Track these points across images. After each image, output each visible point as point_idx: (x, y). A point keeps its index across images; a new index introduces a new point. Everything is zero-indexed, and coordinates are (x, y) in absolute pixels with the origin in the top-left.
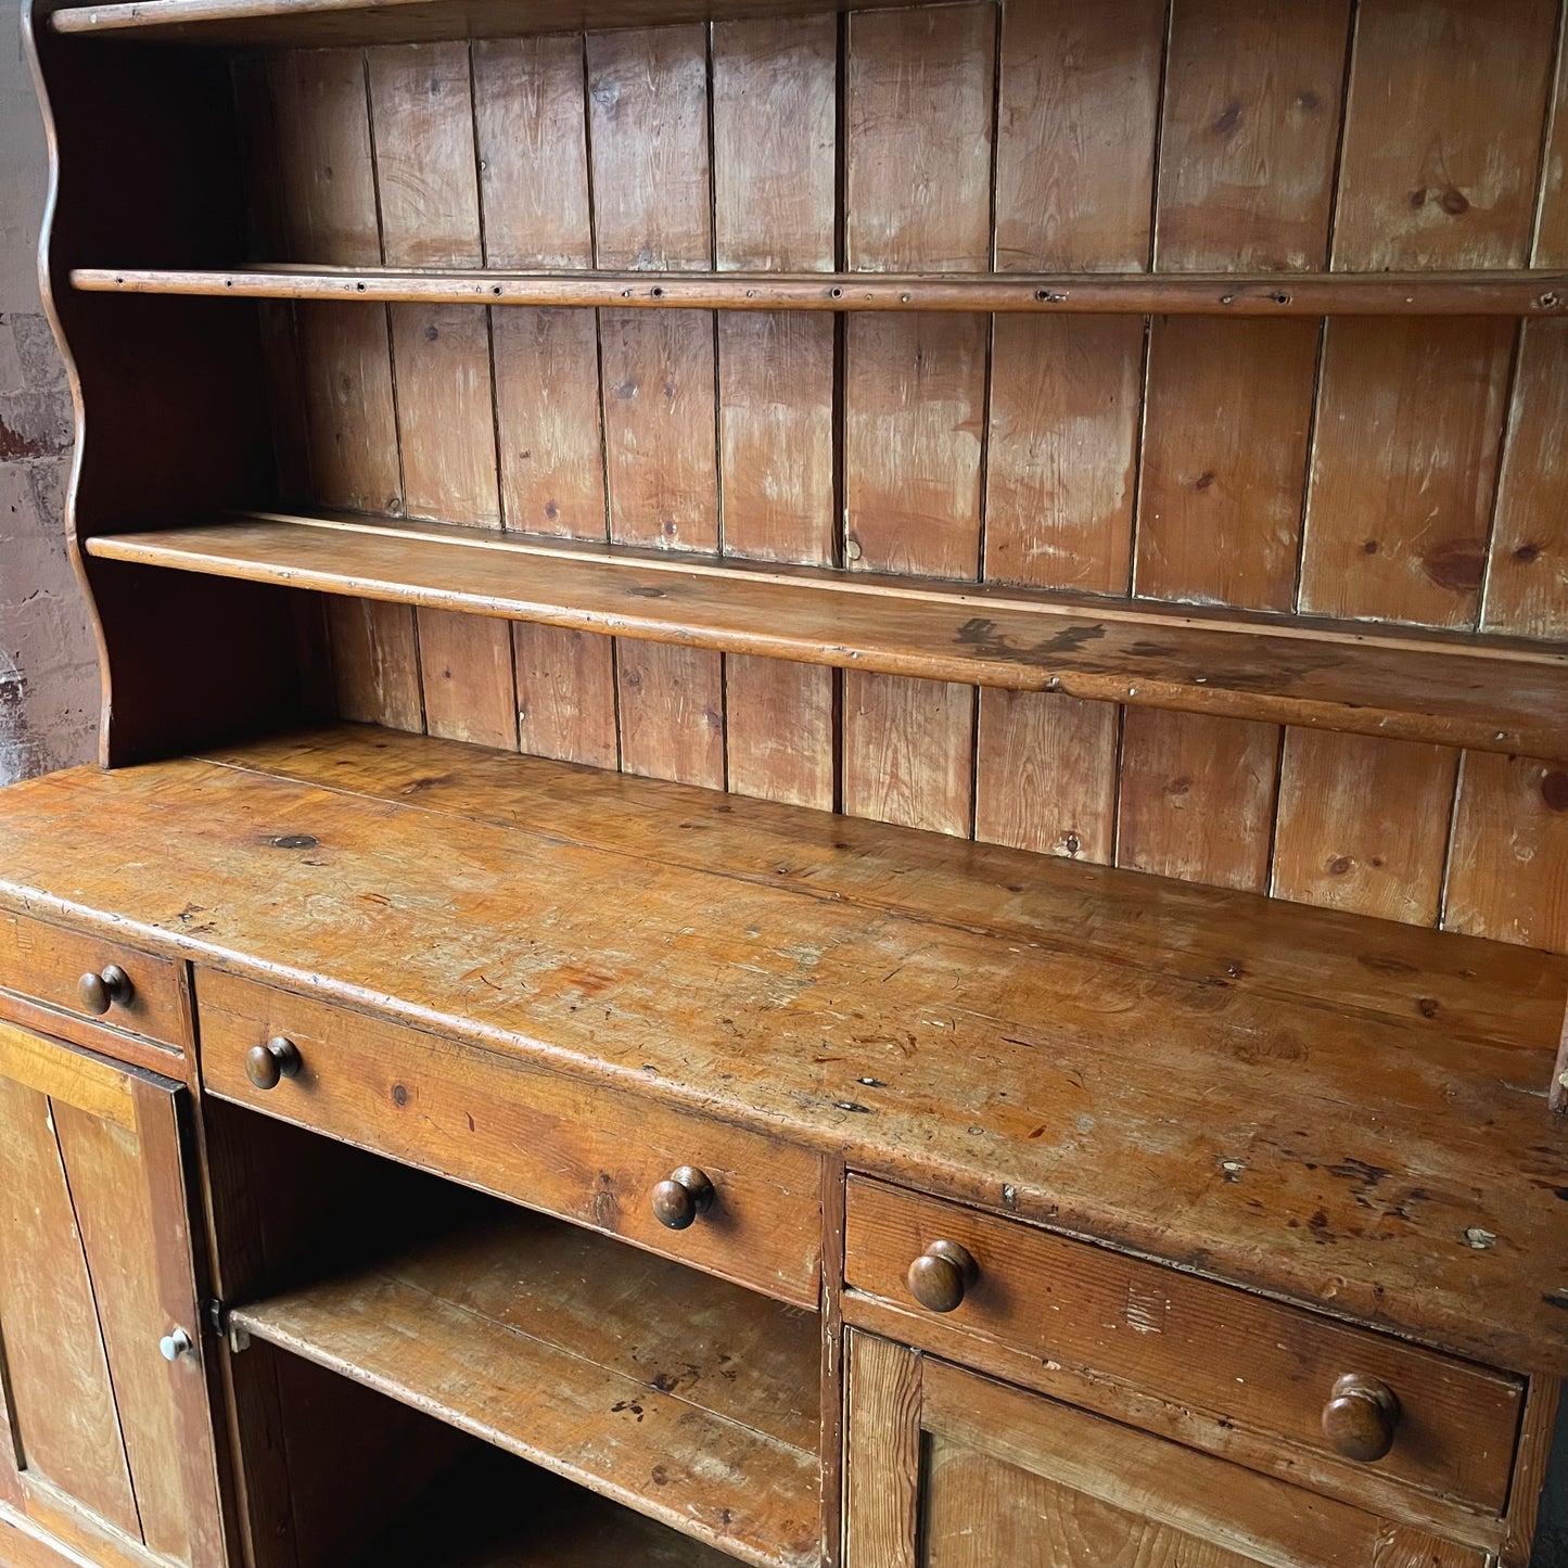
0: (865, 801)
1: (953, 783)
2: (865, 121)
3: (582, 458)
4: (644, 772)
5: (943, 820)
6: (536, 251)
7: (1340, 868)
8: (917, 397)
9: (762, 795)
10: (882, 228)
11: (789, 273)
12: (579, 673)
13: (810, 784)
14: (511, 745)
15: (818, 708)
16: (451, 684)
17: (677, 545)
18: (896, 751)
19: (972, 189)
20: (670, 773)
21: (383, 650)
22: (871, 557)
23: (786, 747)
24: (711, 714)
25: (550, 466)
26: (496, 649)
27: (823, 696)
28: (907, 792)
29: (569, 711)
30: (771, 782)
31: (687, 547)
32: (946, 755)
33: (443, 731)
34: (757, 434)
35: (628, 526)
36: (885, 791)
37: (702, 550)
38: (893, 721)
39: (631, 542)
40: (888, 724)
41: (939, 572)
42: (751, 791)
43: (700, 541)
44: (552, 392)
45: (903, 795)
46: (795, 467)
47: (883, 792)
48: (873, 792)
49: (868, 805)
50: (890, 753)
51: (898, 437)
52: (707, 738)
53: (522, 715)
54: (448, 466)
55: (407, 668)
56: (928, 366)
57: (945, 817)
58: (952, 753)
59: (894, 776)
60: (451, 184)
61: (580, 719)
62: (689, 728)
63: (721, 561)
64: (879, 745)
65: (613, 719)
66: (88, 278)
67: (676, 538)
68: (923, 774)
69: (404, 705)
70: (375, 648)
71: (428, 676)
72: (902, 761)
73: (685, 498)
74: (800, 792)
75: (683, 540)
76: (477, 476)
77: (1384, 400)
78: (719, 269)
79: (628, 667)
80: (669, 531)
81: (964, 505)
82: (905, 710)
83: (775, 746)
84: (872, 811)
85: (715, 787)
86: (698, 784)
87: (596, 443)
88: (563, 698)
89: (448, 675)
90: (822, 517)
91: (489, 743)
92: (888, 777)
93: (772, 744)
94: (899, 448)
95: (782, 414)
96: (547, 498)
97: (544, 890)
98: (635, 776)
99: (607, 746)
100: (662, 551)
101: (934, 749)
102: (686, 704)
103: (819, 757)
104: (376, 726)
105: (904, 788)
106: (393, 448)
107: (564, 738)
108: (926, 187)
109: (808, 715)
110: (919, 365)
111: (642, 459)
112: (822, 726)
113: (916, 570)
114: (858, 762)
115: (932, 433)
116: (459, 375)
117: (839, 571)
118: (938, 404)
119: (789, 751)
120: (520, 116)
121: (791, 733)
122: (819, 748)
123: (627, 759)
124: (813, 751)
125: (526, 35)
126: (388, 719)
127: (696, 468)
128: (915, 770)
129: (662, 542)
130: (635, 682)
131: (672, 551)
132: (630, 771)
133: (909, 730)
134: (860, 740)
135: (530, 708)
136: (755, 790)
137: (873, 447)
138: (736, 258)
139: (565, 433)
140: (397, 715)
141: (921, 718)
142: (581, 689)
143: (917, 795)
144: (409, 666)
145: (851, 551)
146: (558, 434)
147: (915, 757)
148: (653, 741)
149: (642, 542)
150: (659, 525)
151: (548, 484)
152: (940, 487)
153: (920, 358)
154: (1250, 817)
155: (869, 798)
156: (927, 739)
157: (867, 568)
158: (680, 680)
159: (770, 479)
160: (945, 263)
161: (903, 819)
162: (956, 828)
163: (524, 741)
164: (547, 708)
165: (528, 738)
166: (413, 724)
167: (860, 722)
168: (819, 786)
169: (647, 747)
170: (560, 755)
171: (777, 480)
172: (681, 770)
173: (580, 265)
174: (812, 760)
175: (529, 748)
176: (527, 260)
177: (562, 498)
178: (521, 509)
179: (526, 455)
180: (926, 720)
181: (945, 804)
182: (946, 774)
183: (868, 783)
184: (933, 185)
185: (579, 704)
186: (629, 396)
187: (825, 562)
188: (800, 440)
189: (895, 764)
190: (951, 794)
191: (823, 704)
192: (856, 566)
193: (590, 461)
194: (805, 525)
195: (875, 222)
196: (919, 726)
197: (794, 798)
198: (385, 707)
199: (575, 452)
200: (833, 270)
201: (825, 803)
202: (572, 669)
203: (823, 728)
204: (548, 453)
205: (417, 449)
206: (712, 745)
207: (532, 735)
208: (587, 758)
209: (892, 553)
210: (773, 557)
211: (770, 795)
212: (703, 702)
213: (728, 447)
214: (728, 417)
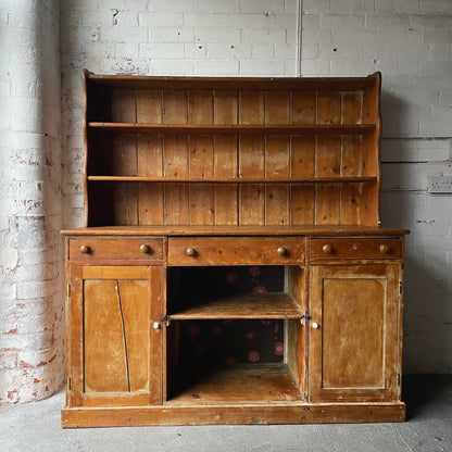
0: (244, 221)
1: (261, 215)
7: (325, 218)
8: (253, 150)
12: (181, 206)
15: (234, 205)
16: (147, 213)
18: (250, 211)
19: (261, 119)
21: (129, 208)
23: (228, 214)
24: (211, 210)
25: (176, 166)
26: (159, 204)
29: (178, 214)
30: (224, 221)
32: (259, 210)
33: (143, 223)
34: (222, 158)
40: (248, 206)
45: (252, 219)
46: (230, 163)
47: (248, 219)
48: (246, 219)
51: (249, 157)
52: (210, 215)
54: (150, 168)
55: (135, 211)
56: (255, 145)
57: (259, 222)
59: (250, 216)
61: (180, 215)
62: (206, 214)
64: (247, 211)
66: (93, 124)
69: (133, 219)
70: (126, 208)
71: (141, 212)
72: (251, 213)
73: (207, 170)
74: (231, 222)
77: (325, 148)
79: (193, 203)
80: (203, 176)
81: (262, 168)
82: (252, 203)
84: (246, 223)
85: (212, 224)
86: (208, 225)
87: (187, 162)
88: (176, 212)
89: (146, 211)
90: (235, 171)
92: (248, 216)
93: (225, 214)
94: (250, 159)
95: (227, 154)
96: (175, 172)
101: (257, 210)
102: (206, 209)
104: (126, 225)
106: (136, 165)
107: (176, 220)
109: (232, 207)
110: (253, 145)
111: (197, 164)
112: (235, 208)
114: (242, 214)
115: (255, 156)
116: (155, 150)
118: (257, 151)
121: (229, 211)
122: (234, 213)
126: (129, 223)
127: (209, 165)
128: (254, 214)
130: (194, 206)
133: (252, 207)
134: (243, 210)
135: (167, 215)
136: (221, 223)
139: (180, 160)
140: (131, 221)
142: (181, 209)
143: (254, 218)
146: (178, 160)
147: (254, 212)
148: (198, 217)
150: (201, 175)
151: (176, 169)
152: (257, 165)
154: (311, 212)
156: (256, 208)
158: (204, 204)
161: (252, 223)
162: (261, 223)
163: (165, 222)
164: (172, 214)
166: (135, 222)
167: (243, 207)
168: (234, 220)
171: (226, 165)
174: (233, 215)
175: (166, 224)
177: (179, 172)
178: (168, 175)
179: (170, 164)
180: (256, 204)
181: (259, 219)
182: (259, 214)
183: (244, 218)
184: (255, 118)
185: (180, 212)
186: (195, 152)
188: (231, 159)
190: (260, 217)
193: (185, 164)
194: (232, 173)
196: (254, 206)
197: (229, 223)
198: (128, 220)
199: (182, 163)
201: (236, 223)
202: (179, 205)
204: (176, 164)
205: (142, 165)
207: (168, 221)
208: (182, 223)
211: (224, 224)
212: (209, 208)
213: (216, 161)
214: (216, 155)
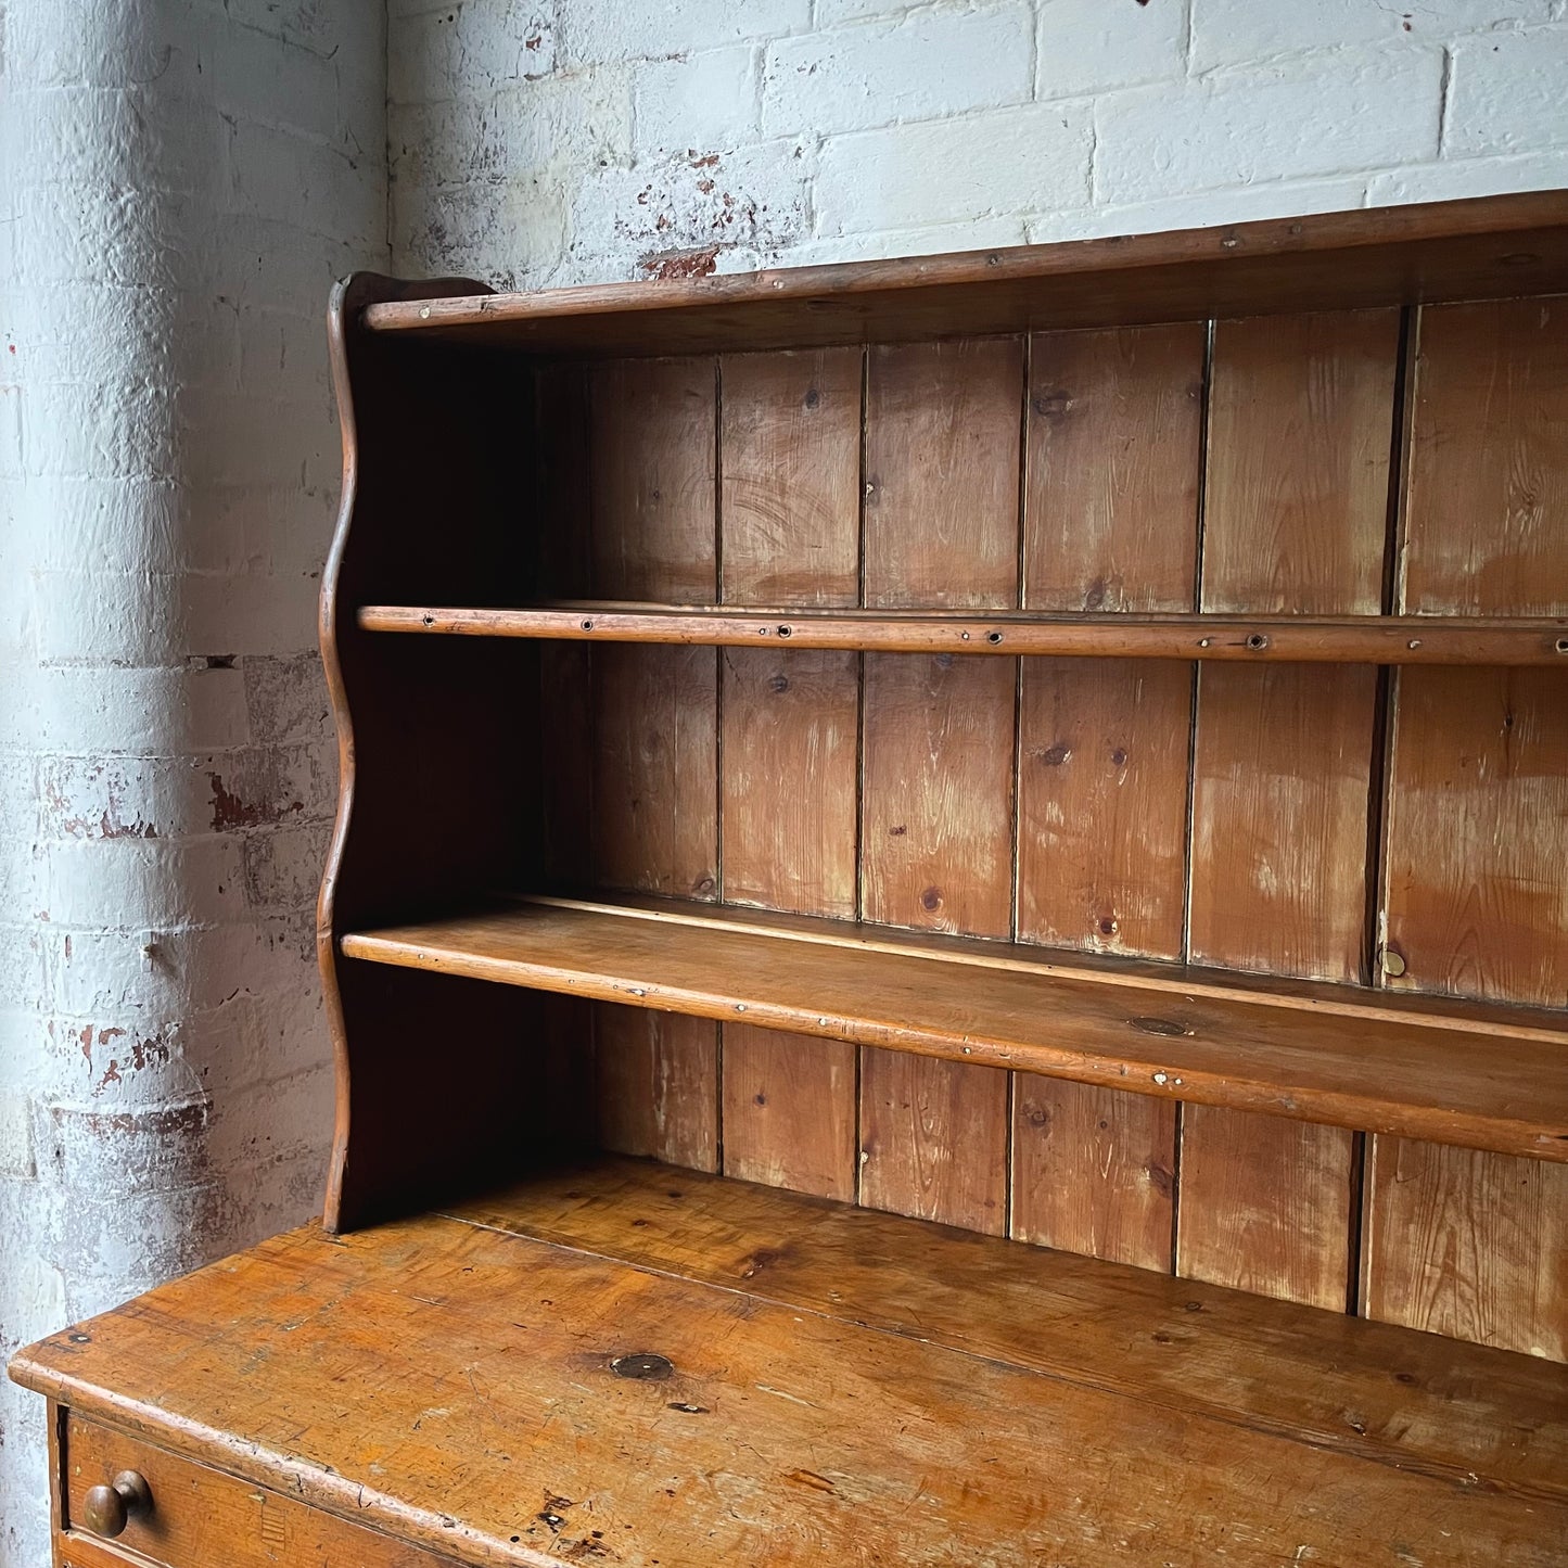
0: (1399, 1304)
1: (1546, 1285)
2: (1437, 433)
3: (983, 835)
4: (1045, 1240)
5: (1529, 1335)
6: (934, 587)
8: (1505, 772)
9: (1232, 1283)
10: (1458, 561)
11: (1311, 616)
12: (955, 1105)
13: (1308, 1272)
14: (844, 1195)
15: (1328, 1170)
16: (765, 1112)
17: (1116, 947)
18: (1452, 1235)
20: (1087, 1245)
21: (672, 1068)
22: (1421, 974)
23: (1273, 1220)
24: (1155, 1170)
25: (933, 845)
26: (834, 1069)
27: (1336, 1154)
28: (1469, 1292)
29: (936, 1154)
30: (1247, 1264)
31: (1133, 952)
32: (1537, 1247)
33: (746, 1172)
34: (1250, 813)
35: (1044, 922)
36: (1432, 1289)
37: (1154, 956)
38: (1449, 1193)
39: (1048, 942)
40: (1441, 1197)
41: (1533, 998)
42: (1214, 1276)
43: (1152, 945)
44: (944, 756)
45: (1462, 1297)
46: (1308, 856)
47: (1429, 1290)
48: (1412, 1289)
49: (1403, 1306)
50: (1443, 1239)
51: (1471, 822)
52: (1146, 1200)
53: (864, 1157)
54: (786, 841)
55: (703, 1090)
56: (1524, 735)
57: (1532, 1331)
58: (1547, 1243)
59: (1449, 1270)
60: (824, 511)
61: (952, 1165)
62: (1118, 1185)
63: (1182, 972)
64: (1426, 1225)
65: (1001, 1169)
66: (380, 617)
67: (1117, 938)
68: (1497, 1270)
69: (694, 1136)
70: (659, 1063)
71: (732, 1099)
72: (1463, 1250)
73: (1134, 892)
74: (1292, 1282)
75: (1127, 942)
76: (827, 856)
78: (1204, 609)
79: (1030, 1102)
80: (1106, 929)
82: (1471, 1180)
83: (1255, 1217)
84: (1411, 1316)
85: (1156, 1268)
86: (1129, 1262)
87: (1002, 818)
88: (928, 1138)
89: (761, 1100)
90: (1345, 921)
91: (813, 1190)
92: (1438, 1270)
93: (1250, 1215)
94: (1472, 835)
95: (1291, 792)
96: (926, 884)
97: (1044, 1462)
98: (1032, 1247)
99: (990, 1204)
100: (1093, 954)
101: (1516, 1236)
102: (1117, 1154)
103: (1326, 1236)
104: (653, 1162)
105: (1465, 1287)
106: (712, 817)
107: (926, 1189)
108: (1529, 513)
109: (1312, 1178)
110: (1508, 732)
111: (1071, 841)
112: (1333, 1194)
113: (1493, 993)
114: (1390, 1247)
115: (1526, 816)
116: (813, 734)
117: (1368, 993)
118: (1537, 782)
119: (1278, 1225)
120: (927, 431)
121: (1282, 1201)
122: (1326, 1223)
123: (1018, 1224)
124: (1317, 1228)
125: (945, 338)
126: (669, 1153)
127: (1153, 852)
128: (1484, 1264)
129: (1094, 944)
130: (1039, 1121)
131: (1108, 956)
132: (1024, 1238)
133: (1476, 1207)
134: (1393, 1218)
135: (878, 1147)
136: (1221, 1276)
137: (1431, 833)
138: (1232, 597)
139: (959, 805)
140: (683, 1147)
141: (1496, 1193)
142: (956, 1128)
143: (1485, 1298)
144: (705, 1087)
145: (1387, 965)
146: (949, 807)
147: (1484, 1246)
148: (1063, 1198)
149: (1062, 943)
150: (1092, 922)
151: (931, 867)
152: (1536, 888)
153: (1510, 723)
155: (1406, 1295)
156: (1506, 1222)
157: (1415, 987)
158: (1109, 1123)
159: (1267, 869)
160: (1554, 606)
161: (1462, 1330)
162: (1550, 1348)
163: (864, 1190)
164: (903, 1150)
165: (872, 1186)
166: (704, 1160)
167: (1394, 1193)
168: (1324, 1276)
169: (1053, 1207)
170: (918, 1211)
171: (1278, 871)
172: (1104, 1245)
173: (998, 605)
174: (1315, 1240)
175: (872, 1200)
176: (922, 600)
177: (950, 883)
178: (886, 897)
179: (901, 831)
180: (1504, 1195)
181: (1533, 1312)
182: (1536, 1272)
183: (1404, 1278)
184: (1539, 512)
185: (952, 1146)
186: (1058, 762)
187: (1348, 979)
188: (1318, 823)
189: (1451, 1253)
190: (1543, 1300)
191: (1335, 1165)
192: (1397, 985)
193: (993, 839)
194: (1320, 927)
195: (1446, 555)
196: (1494, 1203)
197: (1283, 1290)
198: (666, 1136)
199: (972, 829)
200: (1379, 613)
201: (1332, 1298)
202: (946, 1100)
203: (1334, 1199)
204: (933, 830)
205: (746, 823)
206: (1156, 1211)
207: (878, 1183)
208: (961, 1217)
209: (1456, 970)
210: (1265, 968)
211: (1245, 1282)
212: (1143, 1154)
213: (1204, 828)
214: (1206, 791)
